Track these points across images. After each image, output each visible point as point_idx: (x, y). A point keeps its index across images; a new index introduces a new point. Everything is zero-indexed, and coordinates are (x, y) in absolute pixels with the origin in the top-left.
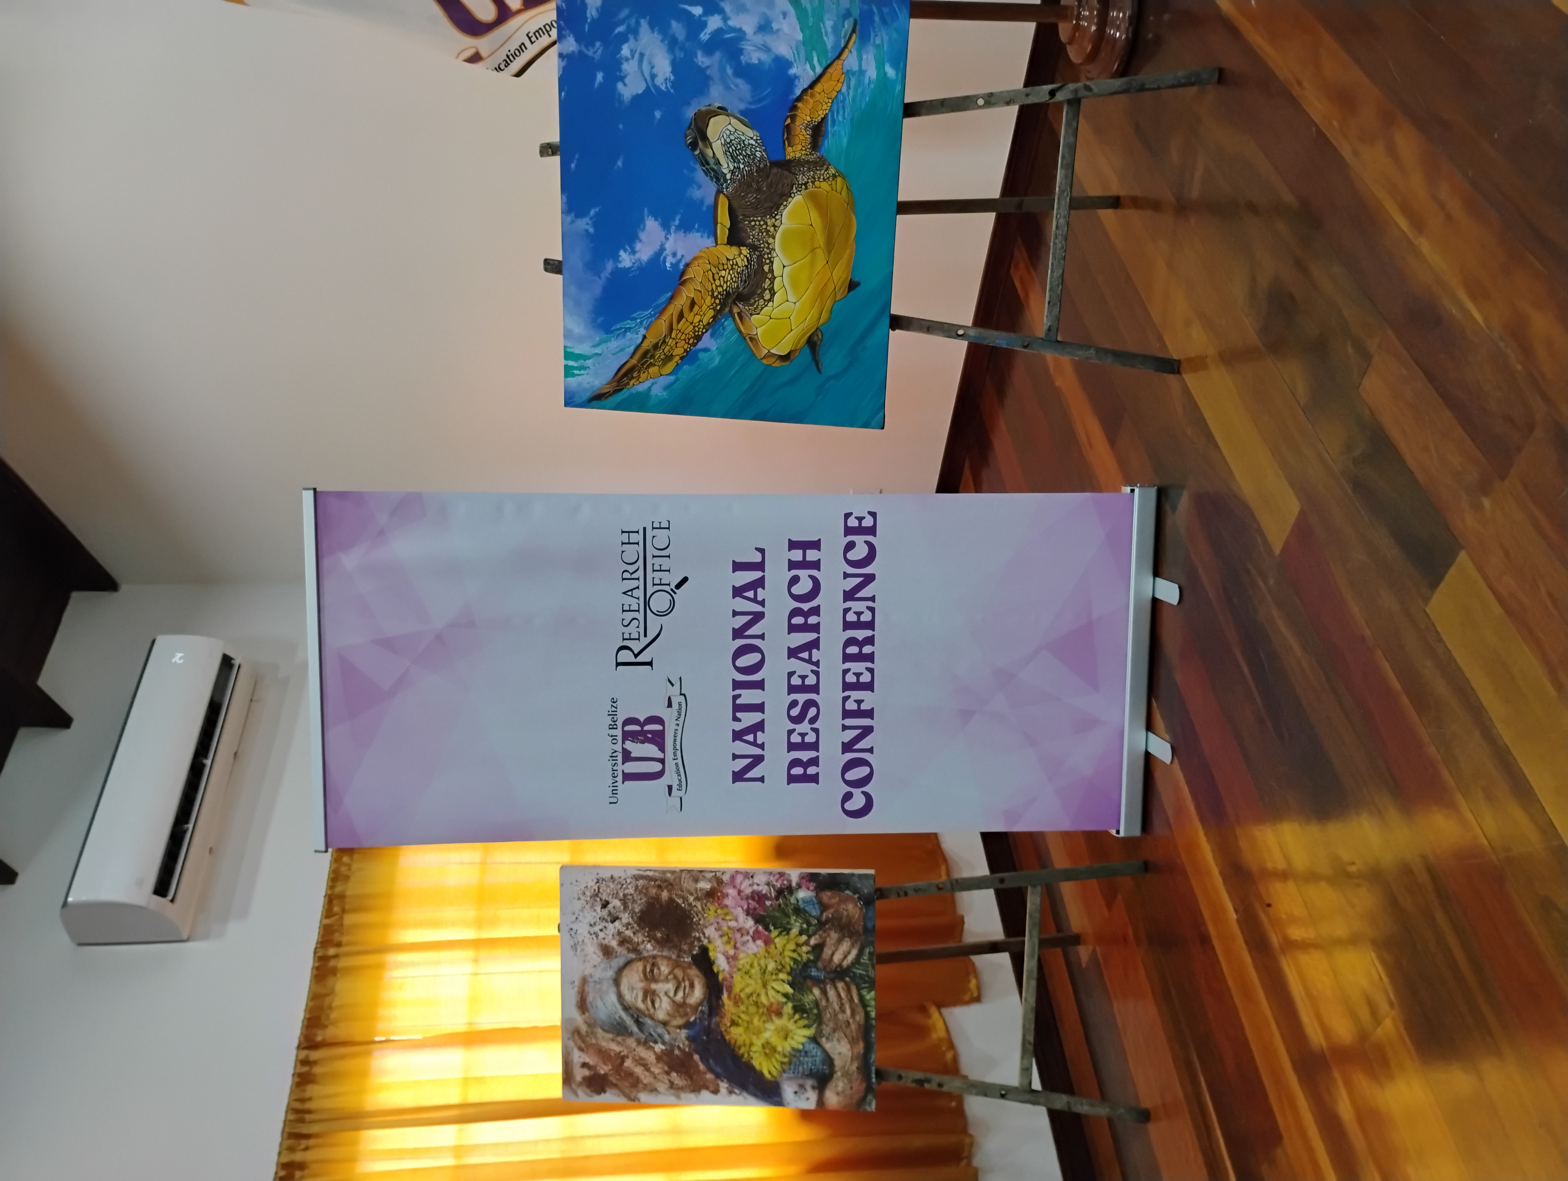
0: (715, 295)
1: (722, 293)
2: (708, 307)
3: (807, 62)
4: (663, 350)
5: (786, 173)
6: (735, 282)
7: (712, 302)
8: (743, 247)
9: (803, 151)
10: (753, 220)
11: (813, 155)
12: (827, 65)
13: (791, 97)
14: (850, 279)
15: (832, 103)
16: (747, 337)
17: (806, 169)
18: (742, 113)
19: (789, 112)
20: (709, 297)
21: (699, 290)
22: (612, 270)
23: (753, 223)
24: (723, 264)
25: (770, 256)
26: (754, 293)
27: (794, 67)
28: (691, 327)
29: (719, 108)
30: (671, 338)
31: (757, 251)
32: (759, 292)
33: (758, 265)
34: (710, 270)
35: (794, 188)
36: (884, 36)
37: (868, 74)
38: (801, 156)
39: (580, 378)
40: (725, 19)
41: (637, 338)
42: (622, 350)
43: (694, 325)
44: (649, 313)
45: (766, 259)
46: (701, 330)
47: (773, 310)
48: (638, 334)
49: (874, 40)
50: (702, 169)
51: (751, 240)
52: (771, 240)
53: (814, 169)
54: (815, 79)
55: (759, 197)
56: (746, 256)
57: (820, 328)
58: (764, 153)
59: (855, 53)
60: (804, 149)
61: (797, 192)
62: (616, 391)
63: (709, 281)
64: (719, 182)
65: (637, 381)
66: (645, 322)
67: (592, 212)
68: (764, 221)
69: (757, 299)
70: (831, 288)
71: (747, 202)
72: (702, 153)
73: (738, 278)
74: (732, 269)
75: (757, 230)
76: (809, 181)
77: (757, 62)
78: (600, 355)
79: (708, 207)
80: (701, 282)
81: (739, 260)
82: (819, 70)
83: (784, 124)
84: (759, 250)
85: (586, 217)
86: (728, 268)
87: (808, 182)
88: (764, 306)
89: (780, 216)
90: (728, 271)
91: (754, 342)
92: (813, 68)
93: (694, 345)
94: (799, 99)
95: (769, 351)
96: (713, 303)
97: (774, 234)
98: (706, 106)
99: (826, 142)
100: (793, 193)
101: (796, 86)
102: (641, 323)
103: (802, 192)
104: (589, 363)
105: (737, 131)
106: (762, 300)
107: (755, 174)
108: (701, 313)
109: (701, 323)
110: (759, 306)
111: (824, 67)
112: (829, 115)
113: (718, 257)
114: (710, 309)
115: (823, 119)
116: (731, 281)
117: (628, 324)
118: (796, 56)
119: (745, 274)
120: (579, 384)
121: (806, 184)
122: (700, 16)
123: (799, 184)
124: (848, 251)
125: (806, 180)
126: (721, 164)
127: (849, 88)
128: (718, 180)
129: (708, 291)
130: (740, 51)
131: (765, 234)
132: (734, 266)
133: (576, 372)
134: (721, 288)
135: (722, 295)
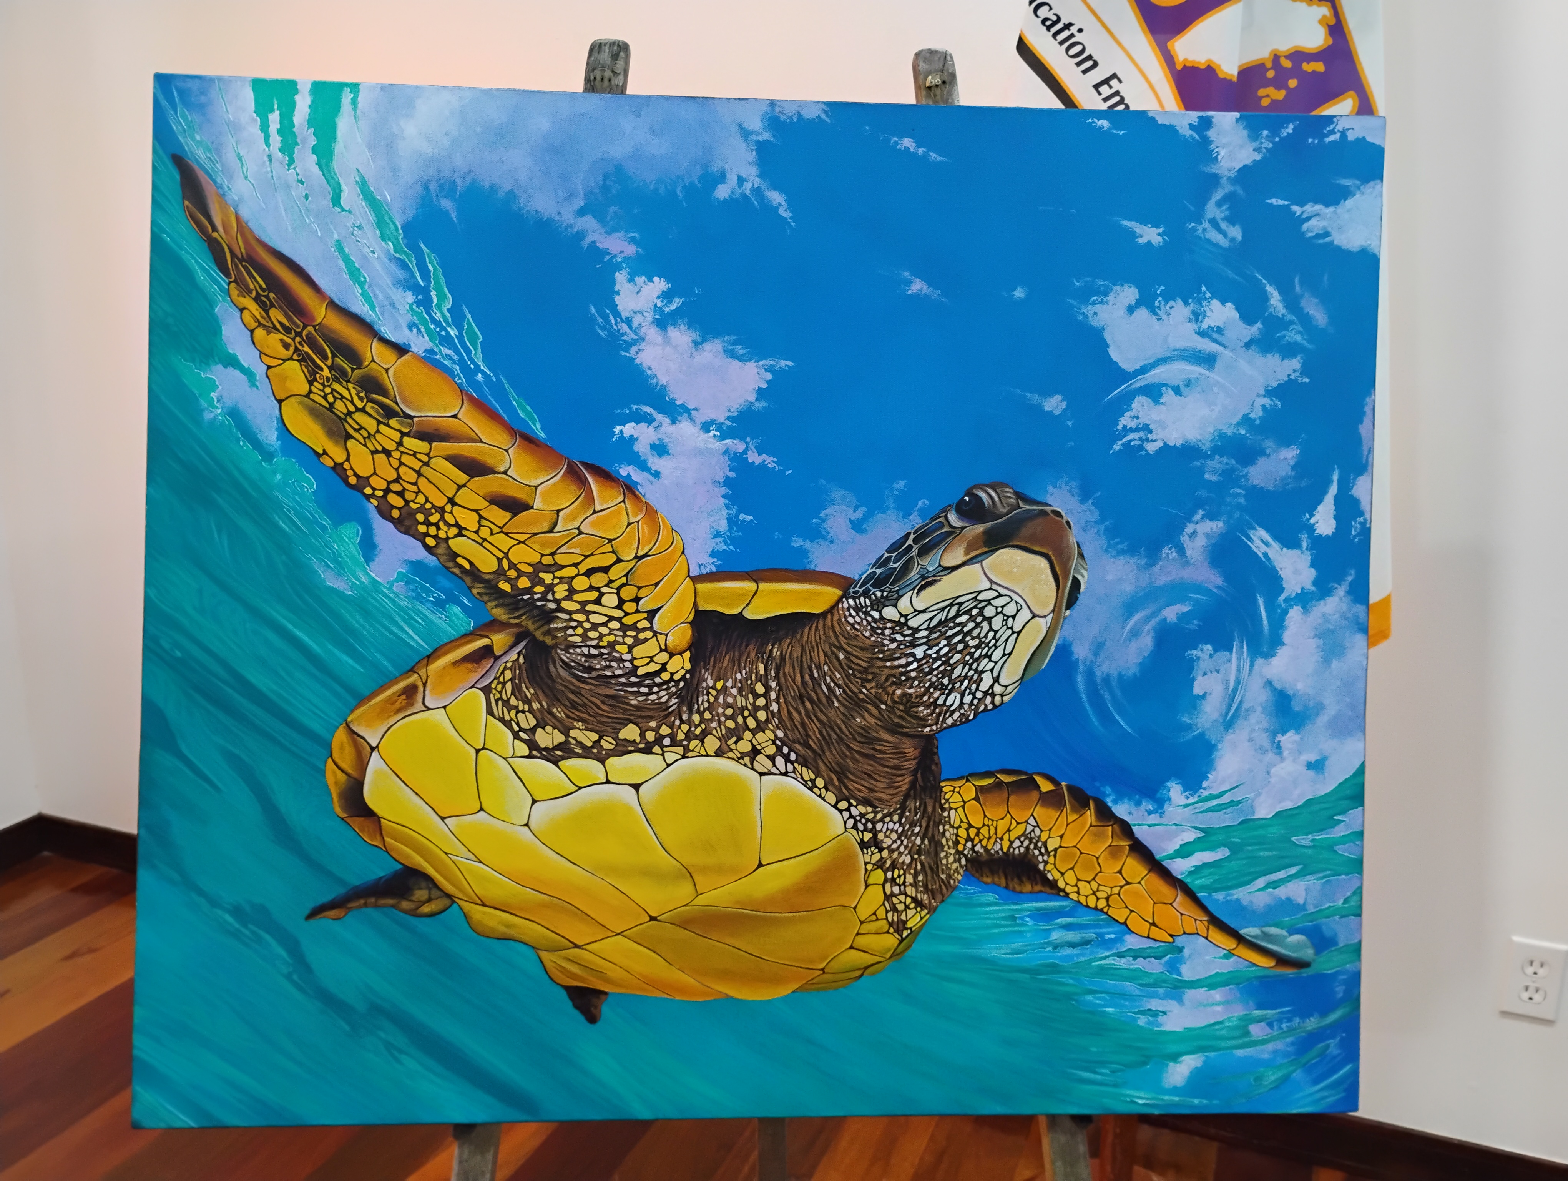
0: (542, 575)
1: (550, 597)
2: (506, 555)
3: (1200, 834)
4: (363, 410)
5: (905, 783)
6: (585, 637)
7: (520, 567)
8: (691, 660)
9: (967, 830)
10: (768, 689)
11: (955, 861)
12: (1194, 890)
13: (1108, 790)
14: (606, 990)
15: (1096, 908)
16: (416, 676)
17: (918, 841)
18: (1064, 650)
19: (1069, 788)
20: (536, 558)
21: (555, 525)
22: (606, 252)
23: (760, 689)
24: (637, 600)
25: (667, 741)
26: (555, 698)
27: (1188, 798)
28: (441, 501)
29: (1076, 583)
30: (403, 434)
31: (680, 704)
32: (559, 712)
33: (638, 708)
34: (619, 560)
35: (862, 809)
36: (1270, 1046)
37: (1170, 1005)
38: (953, 827)
39: (255, 130)
40: (1304, 600)
41: (397, 327)
42: (355, 274)
43: (448, 508)
44: (477, 366)
45: (656, 730)
46: (432, 531)
47: (505, 759)
48: (410, 329)
49: (1260, 1020)
50: (909, 534)
51: (710, 683)
52: (712, 743)
53: (919, 867)
54: (1158, 857)
55: (836, 704)
56: (663, 668)
57: (455, 905)
58: (956, 715)
59: (1228, 966)
60: (972, 832)
61: (851, 816)
62: (216, 250)
63: (586, 557)
64: (873, 586)
65: (257, 320)
66: (450, 352)
67: (775, 197)
68: (767, 721)
69: (536, 706)
70: (578, 933)
71: (819, 668)
72: (953, 532)
73: (596, 647)
74: (625, 628)
75: (740, 702)
76: (885, 853)
77: (1197, 690)
78: (336, 200)
79: (803, 553)
80: (581, 533)
81: (651, 648)
82: (1180, 867)
83: (1039, 774)
84: (685, 709)
85: (760, 176)
86: (627, 614)
87: (881, 850)
88: (516, 728)
89: (783, 770)
90: (618, 613)
91: (401, 701)
92: (1184, 852)
93: (384, 511)
94: (1105, 814)
95: (373, 749)
96: (517, 570)
97: (730, 754)
98: (1079, 546)
99: (991, 897)
100: (850, 805)
101: (1138, 804)
102: (447, 340)
103: (854, 832)
104: (308, 162)
105: (1015, 635)
106: (533, 722)
107: (899, 692)
108: (485, 533)
109: (454, 531)
110: (513, 712)
111: (1187, 880)
112: (1063, 903)
113: (656, 584)
114: (500, 560)
115: (1053, 885)
116: (587, 625)
117: (441, 297)
118: (1215, 802)
119: (611, 667)
120: (235, 128)
121: (876, 843)
122: (1311, 529)
123: (874, 823)
124: (686, 979)
125: (888, 842)
126: (923, 593)
127: (1136, 955)
128: (879, 582)
129: (552, 554)
130: (1223, 645)
131: (731, 724)
132: (633, 634)
133: (274, 118)
134: (567, 593)
135: (544, 598)
